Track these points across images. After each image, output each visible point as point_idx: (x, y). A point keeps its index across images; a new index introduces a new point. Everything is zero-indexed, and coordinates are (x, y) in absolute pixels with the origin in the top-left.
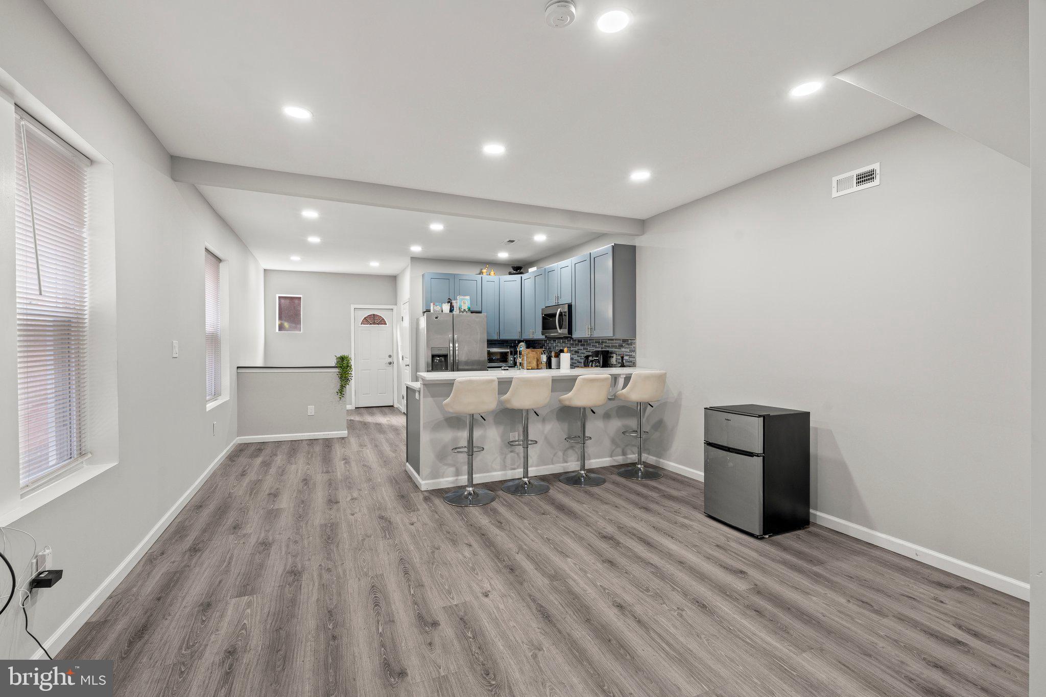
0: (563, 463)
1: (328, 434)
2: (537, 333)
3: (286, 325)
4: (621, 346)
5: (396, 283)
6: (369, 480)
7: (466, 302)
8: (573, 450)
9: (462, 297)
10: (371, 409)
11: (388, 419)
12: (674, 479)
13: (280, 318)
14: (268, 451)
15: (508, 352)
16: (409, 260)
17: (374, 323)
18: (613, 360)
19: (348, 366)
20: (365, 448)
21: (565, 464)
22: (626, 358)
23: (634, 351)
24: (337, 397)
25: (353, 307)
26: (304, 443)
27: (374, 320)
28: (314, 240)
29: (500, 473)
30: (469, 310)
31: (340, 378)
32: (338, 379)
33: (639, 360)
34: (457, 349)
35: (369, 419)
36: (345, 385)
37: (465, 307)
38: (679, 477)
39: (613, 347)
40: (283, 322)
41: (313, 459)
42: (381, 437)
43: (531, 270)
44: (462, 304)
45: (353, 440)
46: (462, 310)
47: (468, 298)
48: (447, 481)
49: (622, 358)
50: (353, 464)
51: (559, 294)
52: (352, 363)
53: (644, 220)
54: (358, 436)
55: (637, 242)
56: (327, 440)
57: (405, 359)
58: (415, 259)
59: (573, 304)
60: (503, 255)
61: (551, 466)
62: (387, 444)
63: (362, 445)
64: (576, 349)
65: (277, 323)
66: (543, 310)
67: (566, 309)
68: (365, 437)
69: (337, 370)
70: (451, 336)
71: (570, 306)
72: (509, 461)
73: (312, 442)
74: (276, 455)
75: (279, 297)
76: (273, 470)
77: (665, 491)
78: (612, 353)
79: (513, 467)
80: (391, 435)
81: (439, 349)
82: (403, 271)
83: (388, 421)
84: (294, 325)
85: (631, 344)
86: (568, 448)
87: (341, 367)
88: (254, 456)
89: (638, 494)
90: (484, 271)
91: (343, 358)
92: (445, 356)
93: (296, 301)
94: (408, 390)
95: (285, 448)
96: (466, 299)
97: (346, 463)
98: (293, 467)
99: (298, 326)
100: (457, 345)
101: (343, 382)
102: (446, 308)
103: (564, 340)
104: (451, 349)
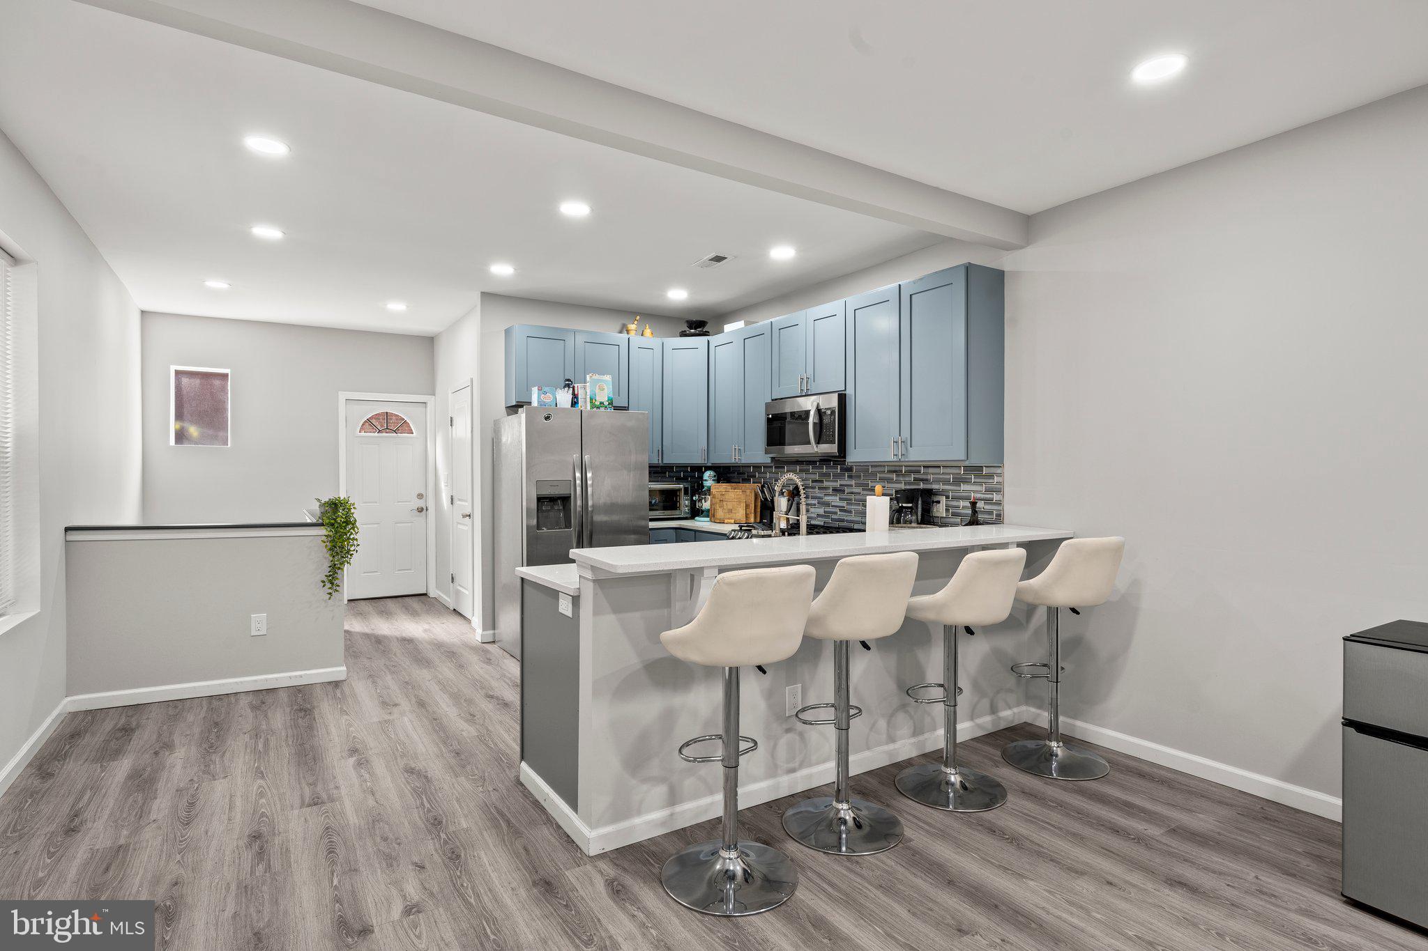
0: (887, 744)
1: (301, 676)
2: (756, 452)
3: (193, 431)
4: (958, 481)
5: (433, 352)
6: (436, 823)
7: (605, 387)
8: (906, 712)
9: (597, 377)
10: (382, 602)
11: (426, 626)
12: (1142, 775)
13: (179, 416)
14: (146, 736)
15: (679, 490)
16: (476, 298)
17: (388, 430)
18: (940, 510)
19: (349, 522)
20: (395, 710)
21: (891, 747)
22: (980, 505)
23: (999, 491)
24: (323, 593)
25: (343, 396)
26: (244, 702)
27: (387, 424)
28: (267, 232)
29: (763, 785)
30: (611, 403)
31: (331, 549)
32: (325, 550)
33: (1009, 510)
34: (589, 482)
35: (383, 627)
36: (342, 563)
37: (603, 397)
38: (1146, 769)
39: (937, 481)
40: (186, 425)
41: (272, 754)
42: (422, 675)
43: (728, 328)
44: (597, 391)
45: (362, 689)
46: (597, 403)
47: (608, 378)
48: (649, 822)
49: (974, 504)
50: (379, 766)
51: (810, 371)
52: (357, 514)
53: (1029, 216)
54: (372, 677)
55: (1006, 262)
56: (300, 691)
57: (457, 502)
58: (493, 298)
59: (850, 392)
60: (678, 296)
61: (867, 754)
62: (445, 696)
63: (387, 704)
64: (837, 484)
65: (173, 426)
66: (767, 405)
67: (833, 402)
68: (389, 678)
69: (323, 531)
70: (576, 456)
71: (842, 398)
72: (782, 752)
73: (263, 698)
74: (169, 746)
75: (178, 373)
76: (161, 806)
77: (1167, 818)
78: (937, 493)
79: (791, 765)
80: (447, 671)
81: (553, 483)
82: (455, 325)
83: (425, 631)
84: (211, 432)
85: (991, 476)
86: (896, 710)
87: (333, 525)
88: (109, 753)
89: (1116, 830)
90: (632, 327)
91: (336, 504)
92: (565, 500)
93: (217, 382)
94: (525, 586)
95: (194, 721)
96: (605, 381)
97: (359, 764)
98: (220, 786)
99: (221, 434)
100: (589, 475)
101: (336, 558)
102: (564, 398)
103: (805, 467)
104: (578, 482)
